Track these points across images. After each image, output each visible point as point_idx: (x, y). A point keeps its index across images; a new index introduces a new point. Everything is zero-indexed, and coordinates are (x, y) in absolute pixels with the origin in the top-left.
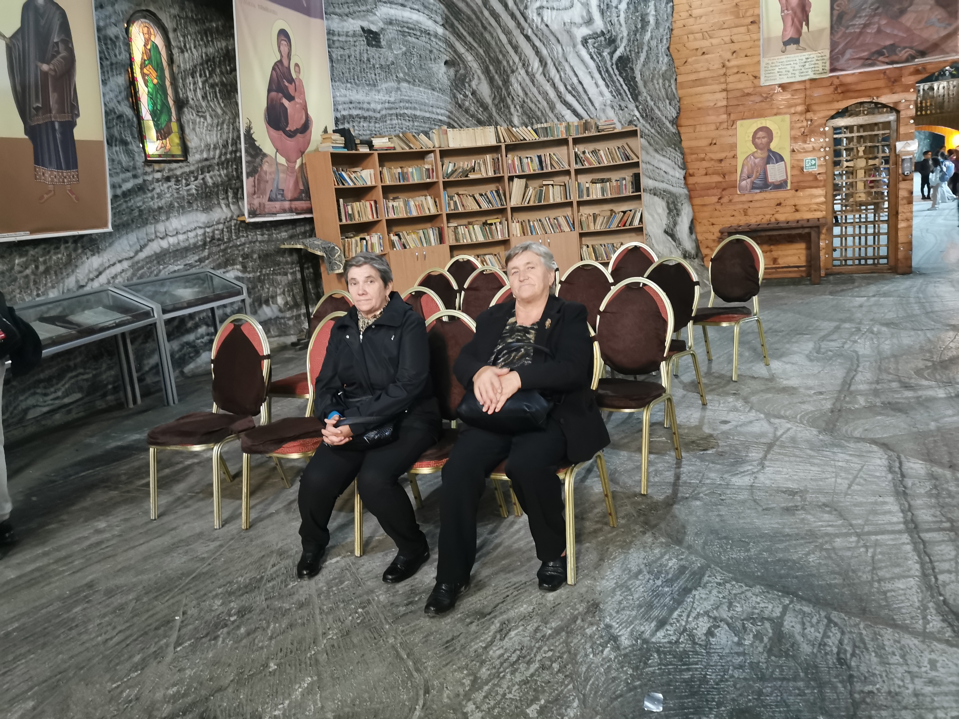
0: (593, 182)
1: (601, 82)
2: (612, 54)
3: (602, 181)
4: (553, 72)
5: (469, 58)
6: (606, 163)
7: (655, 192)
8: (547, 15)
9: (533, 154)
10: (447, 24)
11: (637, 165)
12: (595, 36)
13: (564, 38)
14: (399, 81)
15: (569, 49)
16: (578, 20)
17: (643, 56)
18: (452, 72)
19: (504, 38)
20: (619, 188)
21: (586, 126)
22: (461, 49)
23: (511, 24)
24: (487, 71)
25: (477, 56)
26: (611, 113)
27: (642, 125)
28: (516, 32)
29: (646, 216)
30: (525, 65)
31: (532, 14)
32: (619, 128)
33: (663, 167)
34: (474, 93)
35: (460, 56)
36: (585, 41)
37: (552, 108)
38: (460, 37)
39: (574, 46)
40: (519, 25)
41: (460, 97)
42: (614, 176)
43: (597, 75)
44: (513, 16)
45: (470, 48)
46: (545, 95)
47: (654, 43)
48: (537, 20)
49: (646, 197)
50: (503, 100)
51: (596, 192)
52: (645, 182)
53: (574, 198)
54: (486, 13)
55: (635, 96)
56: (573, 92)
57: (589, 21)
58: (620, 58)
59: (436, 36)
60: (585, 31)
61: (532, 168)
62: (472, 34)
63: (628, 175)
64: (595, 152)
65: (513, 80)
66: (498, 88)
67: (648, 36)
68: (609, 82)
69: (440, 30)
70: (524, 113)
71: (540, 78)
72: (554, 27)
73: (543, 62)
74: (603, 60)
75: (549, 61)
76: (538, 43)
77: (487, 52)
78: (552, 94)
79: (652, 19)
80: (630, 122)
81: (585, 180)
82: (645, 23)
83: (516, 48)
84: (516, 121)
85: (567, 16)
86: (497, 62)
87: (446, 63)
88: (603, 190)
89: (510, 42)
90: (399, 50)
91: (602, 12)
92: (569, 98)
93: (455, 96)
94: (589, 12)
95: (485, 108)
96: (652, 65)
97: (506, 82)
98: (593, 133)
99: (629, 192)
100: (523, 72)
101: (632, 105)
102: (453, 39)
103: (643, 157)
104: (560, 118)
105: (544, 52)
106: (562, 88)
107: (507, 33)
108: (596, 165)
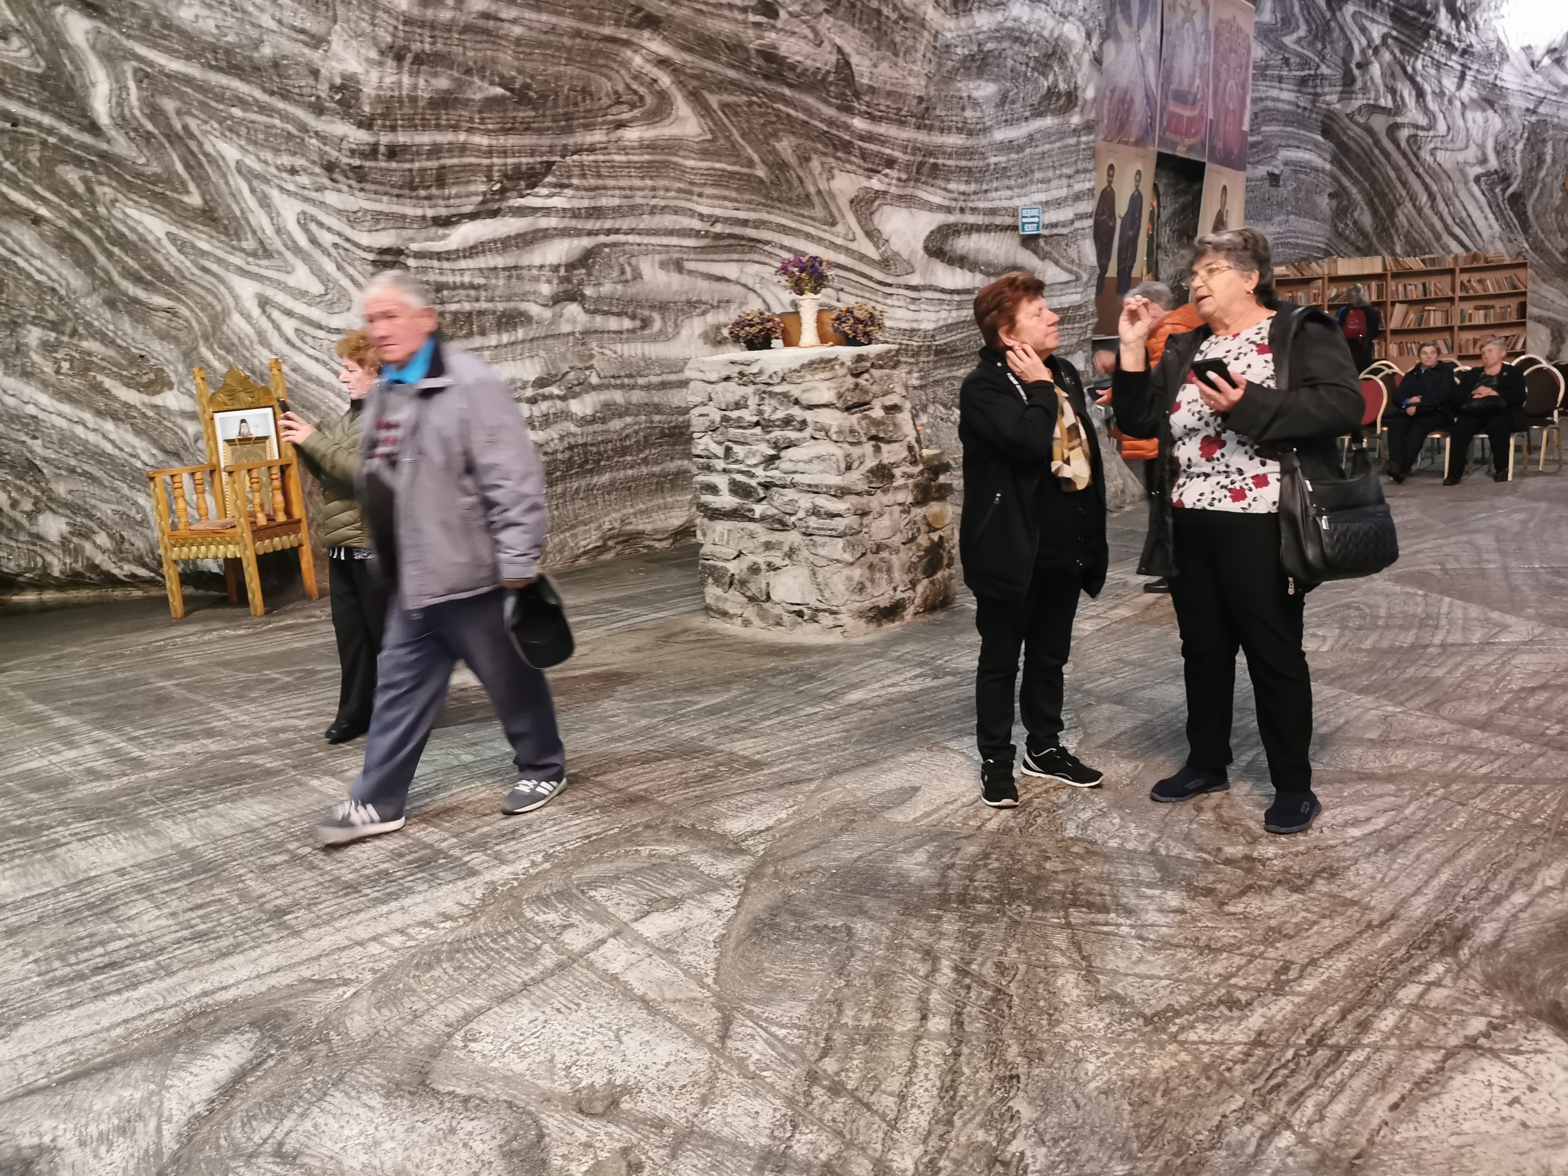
0: (1477, 308)
1: (1491, 216)
2: (1504, 191)
3: (1486, 308)
4: (1442, 206)
5: (1354, 190)
6: (1491, 291)
7: (1539, 320)
8: (1441, 156)
9: (1418, 282)
10: (1335, 160)
11: (1524, 294)
12: (1488, 174)
13: (1456, 176)
14: (1288, 213)
15: (1460, 186)
16: (1472, 160)
17: (1536, 193)
18: (1334, 203)
19: (1392, 174)
20: (1503, 315)
21: (1475, 257)
22: (1346, 183)
23: (1402, 162)
24: (1370, 203)
25: (1362, 190)
26: (1499, 245)
27: (1532, 257)
28: (1407, 170)
29: (1529, 342)
30: (1413, 199)
31: (1425, 155)
32: (1508, 261)
33: (1550, 296)
34: (1355, 223)
35: (1344, 188)
36: (1477, 179)
37: (1438, 238)
38: (1347, 172)
39: (1466, 183)
40: (1410, 163)
41: (1341, 226)
42: (1498, 304)
43: (1487, 210)
44: (1404, 155)
45: (1356, 182)
46: (1432, 227)
47: (1549, 180)
48: (1429, 159)
49: (1530, 324)
50: (1386, 230)
51: (1479, 318)
52: (1531, 310)
53: (1456, 322)
54: (1377, 151)
55: (1525, 227)
56: (1462, 224)
57: (1484, 161)
58: (1513, 195)
59: (1324, 171)
60: (1478, 170)
61: (1415, 293)
62: (1359, 170)
63: (1514, 303)
64: (1480, 281)
65: (1399, 212)
66: (1382, 219)
67: (1543, 173)
68: (1499, 214)
69: (1328, 167)
70: (1408, 242)
71: (1427, 211)
72: (1447, 166)
73: (1432, 197)
74: (1495, 196)
75: (1439, 197)
76: (1428, 180)
77: (1372, 185)
78: (1439, 226)
79: (1548, 158)
80: (1519, 254)
81: (1468, 307)
82: (1541, 160)
83: (1404, 184)
84: (1398, 250)
85: (1461, 157)
86: (1383, 196)
87: (1330, 195)
88: (1486, 317)
89: (1399, 178)
90: (1292, 185)
91: (1498, 153)
92: (1457, 230)
93: (1335, 226)
94: (1484, 153)
95: (1365, 235)
96: (1544, 200)
97: (1391, 214)
98: (1482, 264)
99: (1514, 319)
100: (1409, 205)
101: (1521, 238)
102: (1339, 174)
103: (1531, 286)
104: (1446, 248)
105: (1434, 188)
106: (1449, 221)
107: (1397, 169)
108: (1481, 292)
